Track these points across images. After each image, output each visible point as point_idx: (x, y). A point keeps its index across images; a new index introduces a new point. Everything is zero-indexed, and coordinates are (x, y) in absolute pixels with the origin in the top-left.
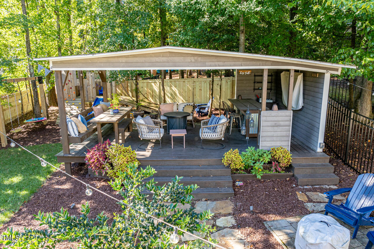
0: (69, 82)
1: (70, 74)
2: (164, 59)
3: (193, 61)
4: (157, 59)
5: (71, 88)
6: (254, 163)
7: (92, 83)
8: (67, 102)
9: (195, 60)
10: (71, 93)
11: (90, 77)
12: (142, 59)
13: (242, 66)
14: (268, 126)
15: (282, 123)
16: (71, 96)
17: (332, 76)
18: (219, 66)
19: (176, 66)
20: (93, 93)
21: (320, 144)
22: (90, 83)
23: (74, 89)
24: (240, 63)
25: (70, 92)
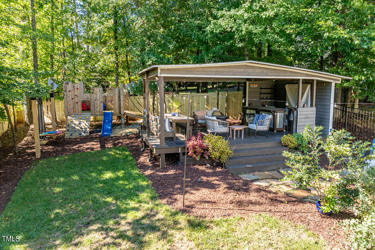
0: (75, 97)
1: (77, 89)
2: (242, 70)
3: (260, 72)
4: (238, 70)
5: (77, 103)
6: (302, 143)
7: (100, 98)
8: (73, 116)
9: (262, 72)
10: (77, 107)
11: (98, 91)
12: (227, 70)
13: (289, 76)
14: (302, 118)
15: (310, 116)
16: (77, 111)
17: (336, 84)
18: (276, 76)
19: (249, 76)
20: (100, 107)
21: (331, 129)
22: (98, 98)
23: (80, 104)
24: (288, 74)
25: (75, 106)
